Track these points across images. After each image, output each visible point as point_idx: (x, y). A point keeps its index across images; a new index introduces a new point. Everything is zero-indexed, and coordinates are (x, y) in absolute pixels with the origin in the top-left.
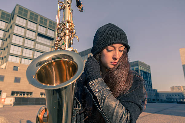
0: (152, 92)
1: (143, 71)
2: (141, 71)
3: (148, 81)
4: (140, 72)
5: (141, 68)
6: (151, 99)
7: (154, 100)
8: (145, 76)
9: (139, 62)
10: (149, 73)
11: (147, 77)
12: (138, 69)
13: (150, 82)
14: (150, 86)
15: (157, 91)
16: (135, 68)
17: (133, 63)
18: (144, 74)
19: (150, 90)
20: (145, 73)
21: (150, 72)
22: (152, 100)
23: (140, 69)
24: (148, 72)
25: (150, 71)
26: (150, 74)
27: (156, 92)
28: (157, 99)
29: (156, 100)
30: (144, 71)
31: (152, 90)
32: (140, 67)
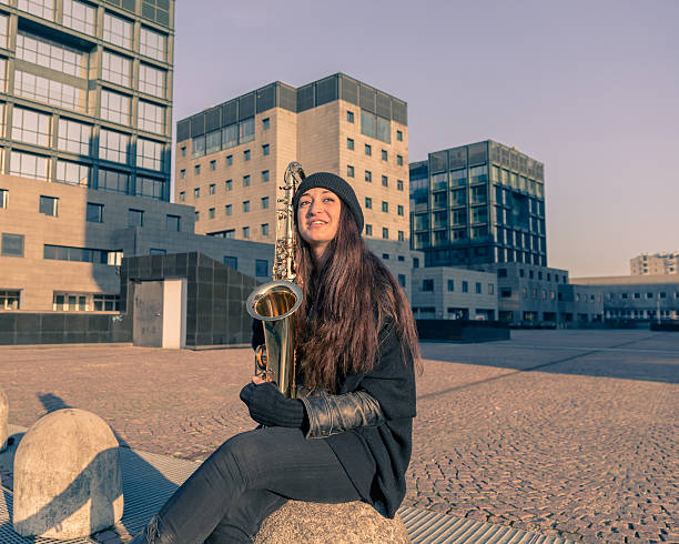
0: (544, 280)
1: (509, 190)
2: (499, 187)
3: (527, 235)
4: (493, 191)
5: (499, 177)
6: (535, 313)
7: (549, 316)
8: (515, 212)
9: (492, 147)
10: (535, 200)
11: (523, 217)
12: (485, 178)
13: (536, 237)
14: (536, 256)
15: (565, 278)
16: (473, 174)
17: (464, 154)
18: (513, 201)
19: (536, 275)
20: (519, 197)
21: (542, 192)
22: (541, 317)
23: (494, 179)
24: (531, 192)
25: (542, 185)
26: (542, 203)
27: (561, 282)
28: (563, 314)
29: (558, 317)
30: (514, 187)
31: (545, 276)
32: (494, 171)
